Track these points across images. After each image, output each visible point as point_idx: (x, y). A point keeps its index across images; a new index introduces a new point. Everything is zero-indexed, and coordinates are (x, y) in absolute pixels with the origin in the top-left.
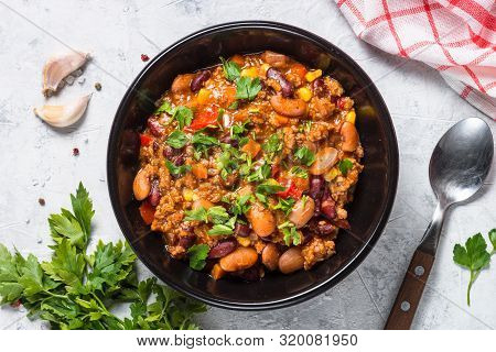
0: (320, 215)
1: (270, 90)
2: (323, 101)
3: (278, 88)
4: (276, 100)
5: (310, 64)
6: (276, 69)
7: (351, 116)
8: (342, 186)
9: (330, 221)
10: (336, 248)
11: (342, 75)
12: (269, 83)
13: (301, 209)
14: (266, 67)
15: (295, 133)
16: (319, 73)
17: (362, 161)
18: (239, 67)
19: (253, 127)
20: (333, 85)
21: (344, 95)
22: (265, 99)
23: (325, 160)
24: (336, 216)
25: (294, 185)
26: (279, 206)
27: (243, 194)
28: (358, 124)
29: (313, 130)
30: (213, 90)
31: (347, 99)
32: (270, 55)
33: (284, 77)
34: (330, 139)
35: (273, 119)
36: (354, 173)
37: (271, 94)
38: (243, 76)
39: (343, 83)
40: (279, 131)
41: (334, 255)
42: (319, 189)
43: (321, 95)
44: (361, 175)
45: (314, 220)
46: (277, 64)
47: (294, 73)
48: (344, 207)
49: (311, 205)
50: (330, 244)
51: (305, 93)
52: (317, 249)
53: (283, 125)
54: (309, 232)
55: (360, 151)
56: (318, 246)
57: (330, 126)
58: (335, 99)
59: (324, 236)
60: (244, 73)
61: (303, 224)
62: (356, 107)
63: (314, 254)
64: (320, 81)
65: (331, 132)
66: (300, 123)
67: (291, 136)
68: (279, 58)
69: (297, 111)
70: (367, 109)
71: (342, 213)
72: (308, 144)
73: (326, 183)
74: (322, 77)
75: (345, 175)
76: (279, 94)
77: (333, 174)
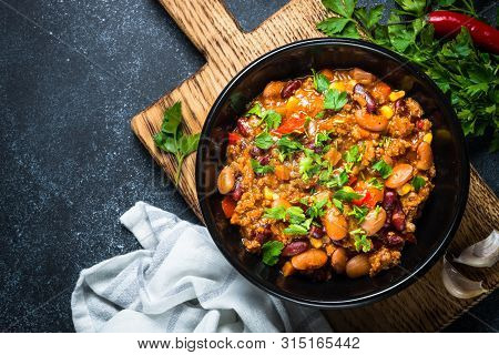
0: (391, 226)
1: (356, 104)
2: (404, 120)
3: (363, 103)
4: (360, 114)
5: (395, 86)
6: (361, 85)
7: (428, 138)
8: (413, 202)
9: (398, 233)
10: (401, 258)
11: (423, 98)
12: (355, 97)
13: (374, 218)
14: (353, 83)
15: (375, 147)
16: (402, 93)
17: (434, 180)
18: (329, 81)
19: (336, 137)
20: (413, 105)
21: (423, 117)
22: (350, 112)
23: (400, 175)
24: (405, 228)
25: (368, 195)
26: (354, 212)
27: (320, 198)
28: (433, 144)
29: (393, 146)
30: (302, 99)
31: (426, 121)
32: (357, 72)
33: (370, 94)
34: (406, 156)
35: (356, 132)
36: (426, 191)
37: (355, 108)
38: (332, 89)
39: (423, 105)
40: (360, 144)
41: (396, 267)
43: (404, 113)
44: (430, 192)
45: (384, 231)
46: (364, 81)
47: (379, 91)
48: (413, 222)
49: (382, 217)
50: (397, 254)
51: (387, 110)
52: (384, 257)
53: (364, 139)
54: (378, 241)
55: (433, 171)
57: (407, 144)
58: (414, 120)
59: (391, 247)
60: (332, 86)
61: (373, 233)
62: (433, 130)
63: (381, 261)
64: (402, 101)
65: (408, 150)
66: (379, 139)
67: (372, 149)
68: (367, 77)
69: (379, 127)
70: (443, 132)
71: (411, 226)
72: (386, 159)
73: (399, 197)
74: (405, 97)
75: (417, 191)
76: (364, 109)
77: (406, 189)
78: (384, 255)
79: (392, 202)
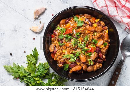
0: (99, 57)
1: (86, 24)
2: (100, 27)
3: (88, 23)
4: (87, 27)
5: (97, 17)
6: (88, 18)
7: (107, 31)
8: (104, 50)
9: (101, 59)
11: (105, 20)
12: (86, 22)
13: (94, 55)
14: (85, 18)
15: (92, 35)
16: (99, 20)
17: (110, 43)
18: (78, 18)
20: (102, 23)
21: (105, 26)
22: (85, 26)
23: (100, 43)
24: (103, 57)
25: (92, 49)
26: (88, 54)
27: (78, 51)
28: (109, 33)
29: (97, 35)
30: (71, 24)
31: (106, 27)
32: (86, 15)
33: (90, 21)
34: (101, 37)
35: (87, 32)
36: (108, 46)
37: (86, 25)
39: (105, 23)
40: (88, 35)
41: (101, 68)
42: (98, 50)
45: (97, 58)
46: (88, 17)
47: (92, 20)
48: (105, 55)
49: (96, 55)
50: (101, 65)
51: (95, 25)
52: (97, 66)
53: (89, 33)
54: (95, 61)
55: (109, 41)
57: (101, 34)
58: (103, 27)
59: (99, 63)
60: (79, 19)
62: (108, 29)
63: (97, 67)
65: (102, 35)
66: (94, 33)
68: (88, 16)
69: (93, 30)
70: (111, 30)
71: (104, 57)
72: (96, 39)
73: (100, 49)
74: (99, 21)
75: (105, 47)
76: (88, 25)
77: (102, 46)
78: (97, 65)
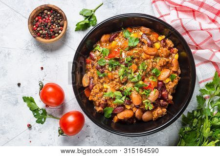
0: (161, 97)
1: (143, 43)
2: (165, 49)
3: (146, 42)
4: (145, 47)
5: (160, 33)
6: (146, 34)
7: (176, 56)
8: (171, 86)
9: (165, 100)
10: (167, 112)
11: (174, 38)
12: (143, 40)
13: (153, 94)
14: (141, 33)
15: (153, 62)
16: (164, 37)
17: (180, 76)
18: (130, 33)
19: (135, 58)
20: (169, 42)
21: (174, 47)
22: (140, 47)
23: (164, 74)
24: (168, 98)
25: (150, 84)
26: (144, 93)
27: (129, 87)
28: (179, 60)
29: (160, 61)
30: (118, 42)
31: (175, 49)
32: (143, 28)
33: (149, 38)
34: (167, 65)
35: (143, 56)
36: (176, 81)
37: (143, 45)
39: (173, 42)
40: (145, 61)
41: (166, 115)
43: (165, 46)
44: (179, 81)
45: (158, 99)
46: (146, 32)
47: (153, 37)
48: (171, 95)
49: (157, 94)
50: (165, 110)
51: (157, 45)
52: (159, 112)
53: (147, 59)
54: (156, 104)
55: (179, 71)
56: (159, 111)
57: (167, 60)
58: (170, 49)
59: (162, 107)
60: (132, 35)
61: (153, 101)
62: (179, 52)
63: (158, 114)
64: (164, 40)
65: (168, 62)
66: (155, 58)
67: (151, 63)
68: (147, 30)
69: (153, 53)
70: (184, 54)
71: (170, 97)
72: (158, 67)
73: (164, 84)
74: (166, 38)
75: (172, 81)
76: (147, 45)
77: (167, 81)
79: (161, 86)
